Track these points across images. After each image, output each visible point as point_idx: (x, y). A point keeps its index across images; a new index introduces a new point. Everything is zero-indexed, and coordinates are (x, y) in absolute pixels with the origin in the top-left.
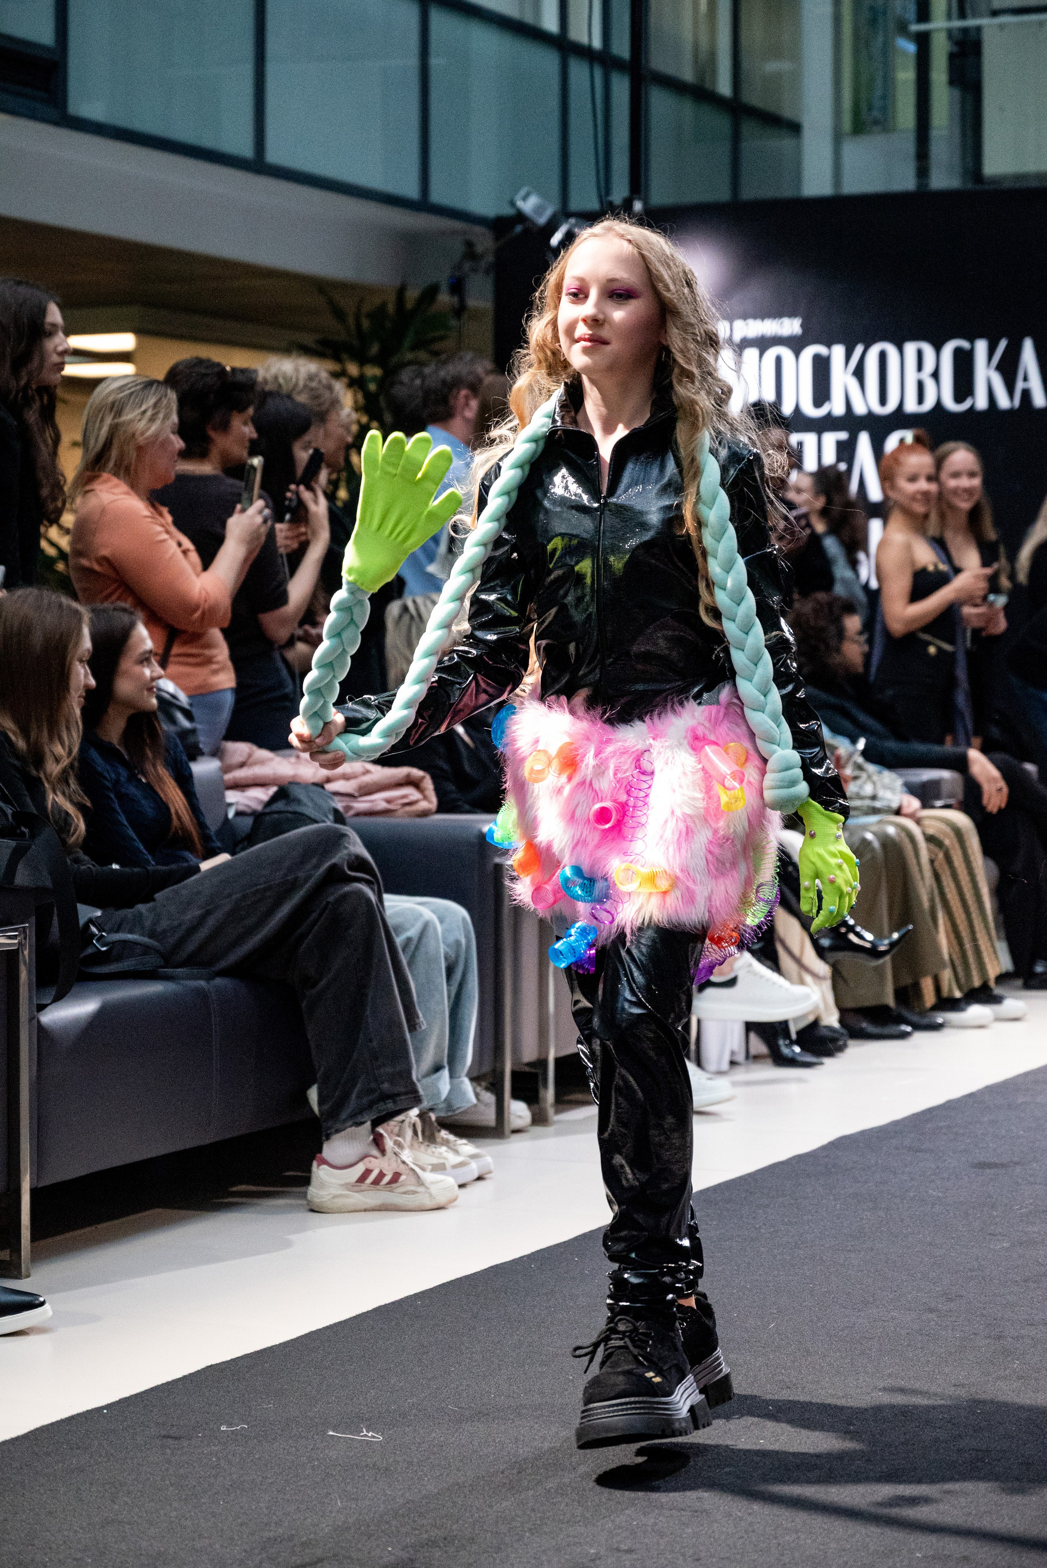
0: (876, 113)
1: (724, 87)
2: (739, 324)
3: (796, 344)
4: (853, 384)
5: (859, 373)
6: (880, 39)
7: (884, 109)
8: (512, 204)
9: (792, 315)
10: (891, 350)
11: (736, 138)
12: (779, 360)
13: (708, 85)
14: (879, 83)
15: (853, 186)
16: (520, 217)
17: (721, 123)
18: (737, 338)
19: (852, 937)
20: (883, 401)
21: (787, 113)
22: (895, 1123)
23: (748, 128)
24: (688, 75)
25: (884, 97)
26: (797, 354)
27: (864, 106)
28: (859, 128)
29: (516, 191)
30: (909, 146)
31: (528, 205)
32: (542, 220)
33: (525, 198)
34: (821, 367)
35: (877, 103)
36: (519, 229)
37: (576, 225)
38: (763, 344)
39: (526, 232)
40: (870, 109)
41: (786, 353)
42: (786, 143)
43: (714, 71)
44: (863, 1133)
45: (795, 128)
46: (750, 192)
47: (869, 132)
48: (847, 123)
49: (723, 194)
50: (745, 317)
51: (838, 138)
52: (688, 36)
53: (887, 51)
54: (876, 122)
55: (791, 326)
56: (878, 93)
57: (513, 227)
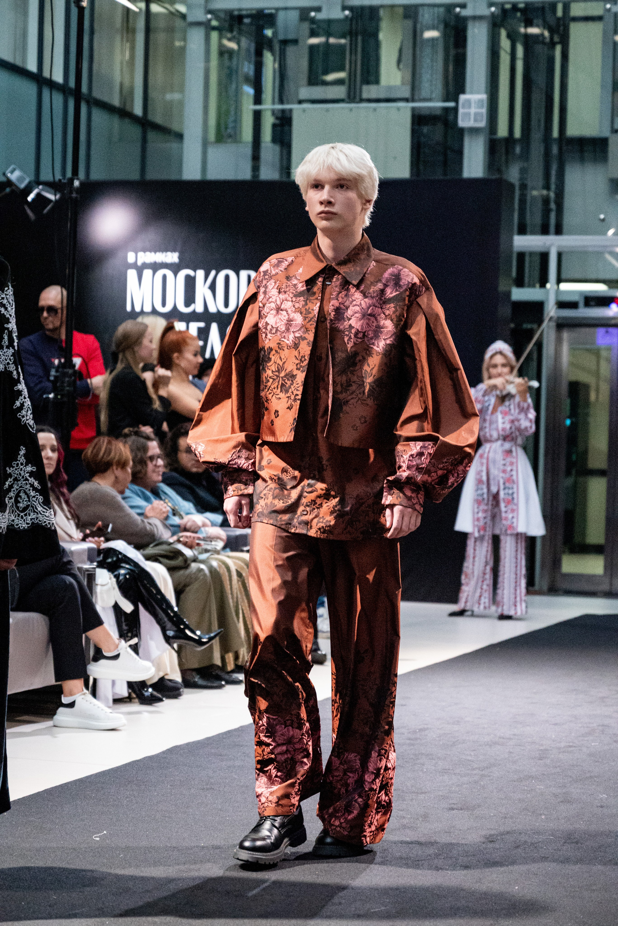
0: (229, 131)
1: (138, 111)
2: (141, 254)
3: (175, 268)
4: (209, 294)
5: (213, 288)
6: (234, 86)
7: (235, 128)
8: (4, 174)
9: (174, 250)
10: (232, 274)
11: (144, 141)
12: (164, 277)
13: (128, 108)
14: (233, 113)
15: (213, 175)
16: (9, 183)
17: (135, 131)
18: (139, 263)
19: (188, 632)
20: (226, 305)
21: (175, 127)
22: (208, 739)
23: (151, 135)
24: (116, 102)
25: (235, 121)
26: (176, 274)
27: (223, 127)
28: (220, 138)
29: (7, 169)
30: (248, 151)
31: (14, 176)
32: (22, 186)
33: (12, 172)
34: (190, 282)
35: (231, 125)
36: (8, 190)
37: (42, 190)
38: (155, 267)
39: (12, 191)
40: (226, 128)
41: (169, 274)
42: (174, 145)
43: (132, 101)
44: (188, 744)
45: (180, 136)
46: (152, 175)
47: (226, 142)
48: (212, 136)
49: (135, 176)
50: (144, 250)
51: (205, 144)
52: (117, 78)
53: (238, 92)
54: (230, 136)
55: (173, 257)
56: (232, 119)
57: (5, 189)
